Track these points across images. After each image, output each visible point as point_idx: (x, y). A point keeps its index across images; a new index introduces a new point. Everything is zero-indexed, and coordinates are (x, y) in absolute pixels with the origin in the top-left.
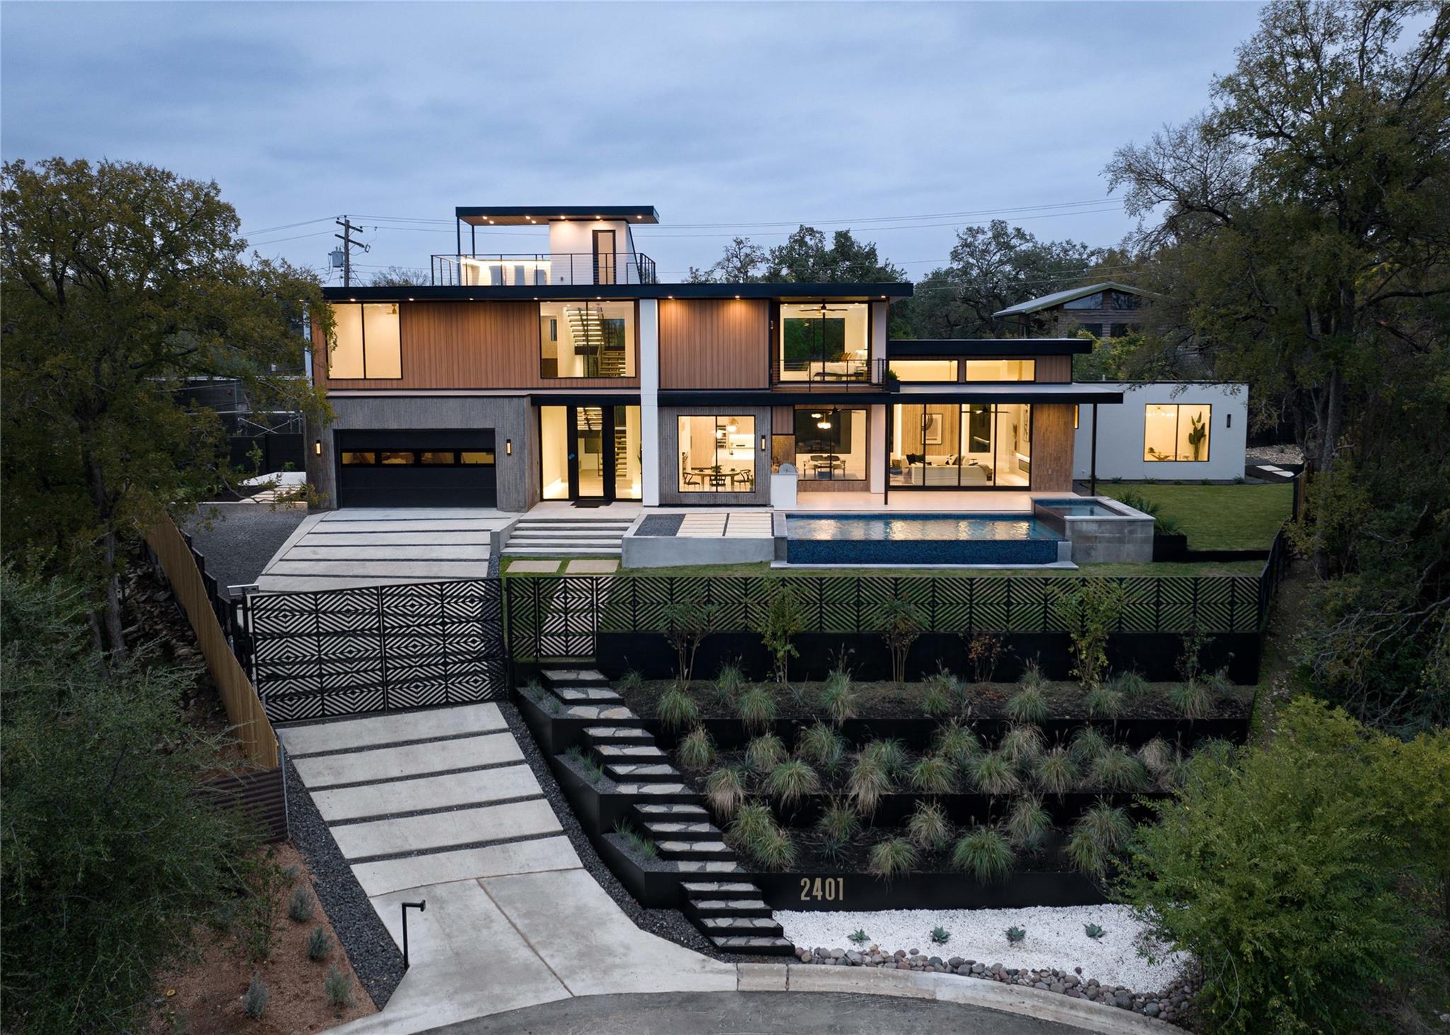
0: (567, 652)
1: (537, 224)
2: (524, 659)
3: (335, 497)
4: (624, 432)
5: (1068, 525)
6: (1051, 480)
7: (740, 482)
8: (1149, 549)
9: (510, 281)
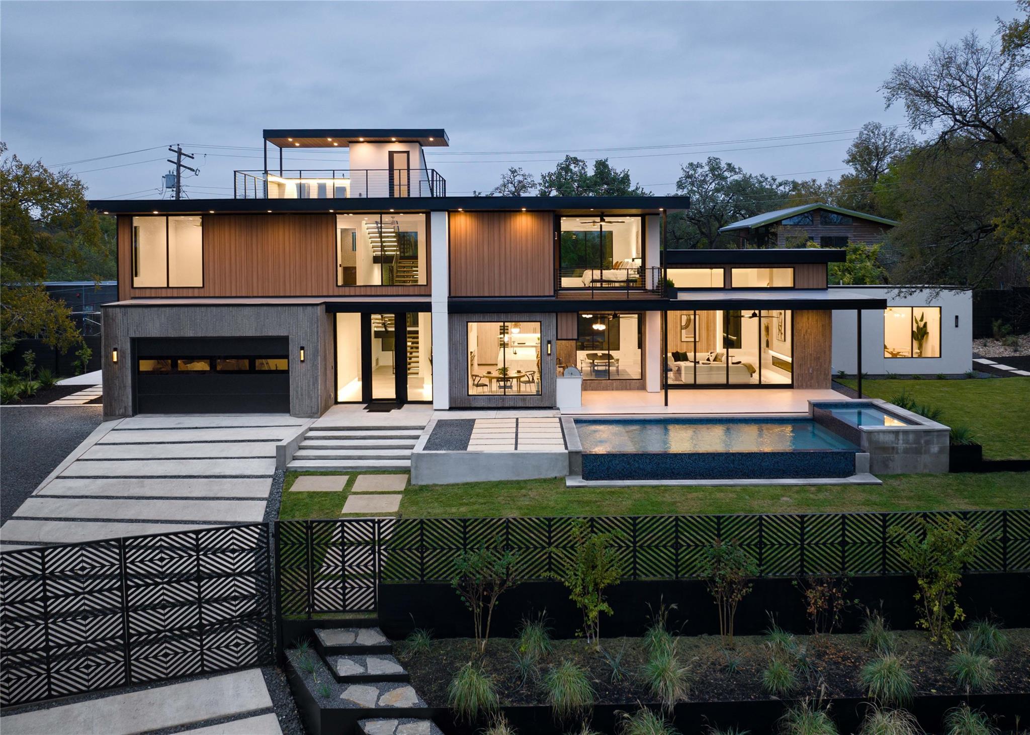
0: (344, 606)
1: (339, 146)
2: (292, 617)
3: (130, 404)
4: (417, 332)
5: (864, 436)
6: (812, 378)
7: (526, 382)
8: (945, 458)
9: (314, 195)
